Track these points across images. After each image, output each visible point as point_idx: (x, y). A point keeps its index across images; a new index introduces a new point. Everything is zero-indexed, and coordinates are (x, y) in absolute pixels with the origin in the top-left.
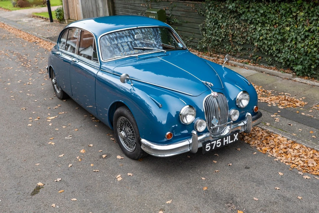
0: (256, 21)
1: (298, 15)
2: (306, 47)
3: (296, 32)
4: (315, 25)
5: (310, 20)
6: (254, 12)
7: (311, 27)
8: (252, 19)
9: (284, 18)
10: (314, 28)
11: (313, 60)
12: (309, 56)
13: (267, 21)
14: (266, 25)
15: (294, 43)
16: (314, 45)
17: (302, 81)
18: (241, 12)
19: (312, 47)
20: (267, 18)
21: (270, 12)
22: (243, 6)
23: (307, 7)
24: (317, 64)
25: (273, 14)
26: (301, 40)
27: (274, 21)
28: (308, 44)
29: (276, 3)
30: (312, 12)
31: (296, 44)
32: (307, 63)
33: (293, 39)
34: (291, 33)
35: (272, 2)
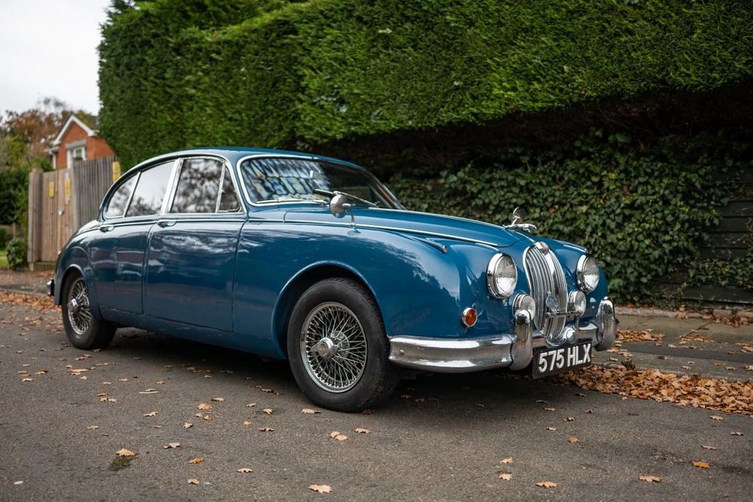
0: (510, 203)
1: (603, 179)
2: (629, 239)
3: (602, 212)
4: (645, 194)
5: (630, 186)
6: (502, 187)
7: (636, 198)
8: (500, 201)
9: (572, 189)
10: (641, 200)
11: (644, 266)
12: (634, 258)
13: (535, 201)
14: (532, 210)
15: (600, 234)
16: (645, 233)
17: (624, 312)
18: (475, 190)
19: (641, 237)
20: (534, 195)
21: (541, 184)
22: (479, 180)
23: (622, 160)
24: (653, 273)
25: (548, 185)
26: (616, 227)
27: (550, 199)
28: (634, 231)
29: (553, 163)
30: (635, 168)
31: (604, 236)
32: (632, 273)
33: (596, 226)
34: (590, 217)
35: (544, 163)
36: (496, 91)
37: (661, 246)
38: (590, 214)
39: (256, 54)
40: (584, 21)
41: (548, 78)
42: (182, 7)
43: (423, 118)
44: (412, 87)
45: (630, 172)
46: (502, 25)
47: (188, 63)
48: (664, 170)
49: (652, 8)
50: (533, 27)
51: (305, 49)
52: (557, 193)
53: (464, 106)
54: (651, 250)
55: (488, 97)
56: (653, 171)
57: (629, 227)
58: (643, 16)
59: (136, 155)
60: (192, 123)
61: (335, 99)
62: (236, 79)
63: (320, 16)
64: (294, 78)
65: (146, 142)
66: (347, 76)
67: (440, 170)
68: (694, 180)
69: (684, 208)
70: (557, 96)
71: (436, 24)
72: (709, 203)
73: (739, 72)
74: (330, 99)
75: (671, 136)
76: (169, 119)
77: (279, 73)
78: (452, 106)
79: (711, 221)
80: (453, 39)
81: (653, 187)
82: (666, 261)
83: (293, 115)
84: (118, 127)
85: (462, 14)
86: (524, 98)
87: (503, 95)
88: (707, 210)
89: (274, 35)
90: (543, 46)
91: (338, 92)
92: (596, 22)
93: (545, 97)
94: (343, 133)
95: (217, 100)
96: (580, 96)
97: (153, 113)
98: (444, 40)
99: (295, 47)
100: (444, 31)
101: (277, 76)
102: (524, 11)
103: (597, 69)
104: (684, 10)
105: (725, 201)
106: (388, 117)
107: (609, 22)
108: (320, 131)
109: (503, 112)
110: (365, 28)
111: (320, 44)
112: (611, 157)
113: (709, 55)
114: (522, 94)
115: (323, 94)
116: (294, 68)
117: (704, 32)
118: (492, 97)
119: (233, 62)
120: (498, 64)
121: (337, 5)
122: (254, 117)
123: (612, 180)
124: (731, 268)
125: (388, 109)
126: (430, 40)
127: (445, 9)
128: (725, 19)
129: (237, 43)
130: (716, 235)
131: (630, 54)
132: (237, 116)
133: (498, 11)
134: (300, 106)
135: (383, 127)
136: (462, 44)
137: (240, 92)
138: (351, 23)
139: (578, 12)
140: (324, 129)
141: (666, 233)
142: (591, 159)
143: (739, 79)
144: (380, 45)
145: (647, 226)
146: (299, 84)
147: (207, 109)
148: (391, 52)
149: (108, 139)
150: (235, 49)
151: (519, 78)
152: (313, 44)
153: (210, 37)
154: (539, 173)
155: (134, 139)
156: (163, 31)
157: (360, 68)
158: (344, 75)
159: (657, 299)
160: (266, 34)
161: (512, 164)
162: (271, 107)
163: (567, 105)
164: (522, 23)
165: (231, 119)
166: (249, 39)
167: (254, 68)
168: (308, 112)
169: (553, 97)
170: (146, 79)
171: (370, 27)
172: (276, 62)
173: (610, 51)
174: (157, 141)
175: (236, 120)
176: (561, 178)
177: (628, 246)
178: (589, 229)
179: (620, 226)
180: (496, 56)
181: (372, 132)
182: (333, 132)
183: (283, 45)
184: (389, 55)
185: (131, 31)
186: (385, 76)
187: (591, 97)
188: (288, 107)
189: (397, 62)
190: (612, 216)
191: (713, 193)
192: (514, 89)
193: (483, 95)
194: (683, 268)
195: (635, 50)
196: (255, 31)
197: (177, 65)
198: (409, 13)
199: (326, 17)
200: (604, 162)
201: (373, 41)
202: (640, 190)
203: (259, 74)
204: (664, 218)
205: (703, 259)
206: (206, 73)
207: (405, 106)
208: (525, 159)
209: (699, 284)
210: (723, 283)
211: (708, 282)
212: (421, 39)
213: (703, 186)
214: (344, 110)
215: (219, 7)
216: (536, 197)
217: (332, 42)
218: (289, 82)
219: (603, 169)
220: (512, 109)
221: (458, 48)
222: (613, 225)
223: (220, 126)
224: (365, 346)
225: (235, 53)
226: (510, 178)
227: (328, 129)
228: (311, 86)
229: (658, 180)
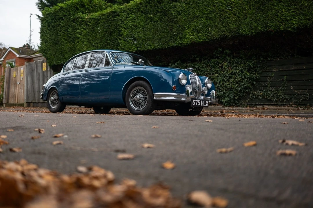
1: (223, 65)
2: (231, 84)
3: (222, 76)
4: (236, 69)
5: (231, 67)
7: (233, 71)
9: (213, 68)
10: (235, 71)
11: (236, 93)
12: (233, 91)
13: (201, 73)
16: (236, 82)
17: (230, 109)
19: (235, 84)
21: (203, 67)
22: (182, 66)
23: (229, 59)
24: (239, 96)
25: (205, 68)
26: (227, 81)
27: (206, 72)
28: (232, 82)
29: (207, 60)
30: (233, 61)
31: (223, 84)
32: (232, 96)
33: (220, 81)
34: (219, 78)
35: (204, 60)
36: (187, 36)
37: (241, 86)
38: (219, 77)
39: (104, 23)
40: (215, 14)
41: (204, 32)
42: (76, 6)
43: (163, 45)
44: (160, 35)
45: (231, 62)
46: (190, 15)
47: (77, 26)
48: (242, 62)
49: (235, 11)
50: (199, 16)
51: (122, 21)
52: (208, 70)
53: (177, 41)
54: (238, 88)
55: (185, 38)
56: (238, 62)
57: (231, 80)
58: (232, 13)
59: (55, 59)
60: (78, 47)
61: (133, 39)
62: (96, 32)
63: (128, 10)
64: (118, 31)
65: (59, 55)
66: (137, 31)
67: (169, 63)
68: (250, 65)
69: (247, 74)
70: (207, 37)
71: (168, 14)
72: (256, 72)
73: (259, 30)
74: (131, 39)
75: (243, 50)
76: (69, 46)
77: (112, 30)
78: (173, 41)
79: (256, 77)
80: (174, 19)
81: (238, 67)
82: (243, 91)
83: (117, 44)
84: (48, 49)
85: (177, 11)
86: (196, 38)
87: (190, 37)
88: (255, 74)
89: (111, 16)
90: (202, 21)
91: (134, 36)
92: (219, 14)
93: (203, 38)
94: (135, 50)
95: (89, 39)
96: (214, 37)
97: (63, 44)
98: (171, 19)
99: (118, 21)
100: (171, 16)
101: (111, 30)
102: (196, 10)
103: (219, 29)
104: (244, 11)
105: (261, 71)
106: (151, 44)
107: (222, 14)
108: (127, 50)
109: (190, 43)
110: (144, 15)
111: (128, 20)
112: (225, 58)
113: (251, 25)
114: (196, 37)
115: (128, 37)
116: (118, 28)
117: (250, 18)
118: (186, 38)
119: (95, 26)
120: (188, 27)
121: (134, 7)
122: (102, 45)
123: (225, 65)
124: (263, 93)
125: (152, 42)
126: (166, 19)
127: (171, 9)
128: (255, 14)
129: (97, 19)
130: (258, 83)
131: (229, 24)
132: (96, 45)
133: (188, 10)
134: (120, 41)
135: (149, 48)
136: (177, 21)
137: (97, 36)
138: (139, 13)
139: (213, 11)
140: (128, 49)
141: (242, 82)
142: (219, 59)
143: (260, 32)
144: (149, 21)
145: (236, 80)
146: (120, 33)
147: (84, 42)
148: (153, 23)
149: (43, 54)
150: (96, 21)
151: (195, 32)
152: (125, 20)
153: (86, 17)
154: (202, 64)
155: (54, 53)
156: (68, 14)
157: (142, 28)
158: (136, 31)
159: (240, 104)
160: (108, 16)
161: (193, 61)
162: (109, 42)
163: (210, 41)
164: (196, 14)
165: (93, 46)
166: (101, 18)
167: (103, 28)
168: (123, 43)
169: (205, 38)
170: (60, 31)
171: (146, 14)
172: (112, 26)
173: (223, 23)
174: (64, 54)
175: (95, 46)
176: (210, 65)
177: (231, 87)
178: (218, 81)
179: (228, 80)
180: (188, 25)
181: (145, 50)
182: (132, 50)
183: (114, 20)
184: (152, 24)
185: (55, 14)
186: (151, 31)
187: (217, 38)
188: (115, 41)
189: (155, 26)
190: (226, 77)
191: (257, 69)
192: (193, 35)
193: (183, 37)
194: (248, 93)
195: (230, 23)
196: (104, 15)
197: (73, 26)
198: (159, 10)
199: (130, 11)
200: (223, 59)
201: (147, 19)
202: (234, 68)
203: (105, 30)
204: (241, 77)
205: (254, 90)
206: (85, 29)
207: (157, 41)
208: (198, 59)
209: (253, 99)
210: (260, 98)
211: (256, 98)
212: (163, 19)
213: (253, 66)
214: (136, 42)
215: (90, 6)
216: (201, 72)
217: (132, 19)
218: (116, 33)
219: (223, 62)
220: (193, 42)
221: (175, 22)
222: (226, 80)
223: (89, 48)
224: (147, 97)
225: (96, 22)
226: (193, 65)
227: (130, 49)
228: (124, 34)
229: (240, 65)
